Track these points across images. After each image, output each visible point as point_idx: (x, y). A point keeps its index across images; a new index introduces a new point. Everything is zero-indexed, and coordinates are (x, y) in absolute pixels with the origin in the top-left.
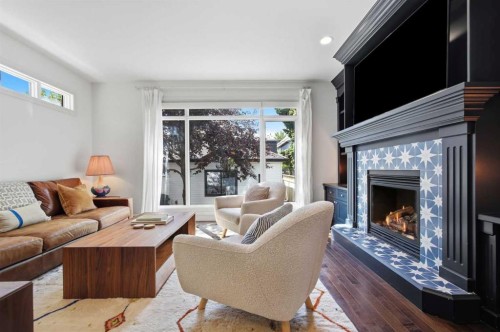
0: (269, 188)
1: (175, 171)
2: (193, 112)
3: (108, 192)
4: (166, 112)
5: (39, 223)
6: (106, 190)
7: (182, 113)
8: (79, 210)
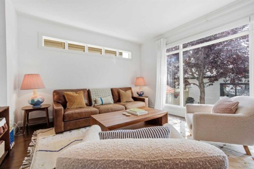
0: (238, 103)
1: (194, 84)
2: (185, 46)
3: (143, 94)
4: (168, 50)
5: (107, 104)
6: (142, 93)
7: (177, 48)
8: (125, 101)
